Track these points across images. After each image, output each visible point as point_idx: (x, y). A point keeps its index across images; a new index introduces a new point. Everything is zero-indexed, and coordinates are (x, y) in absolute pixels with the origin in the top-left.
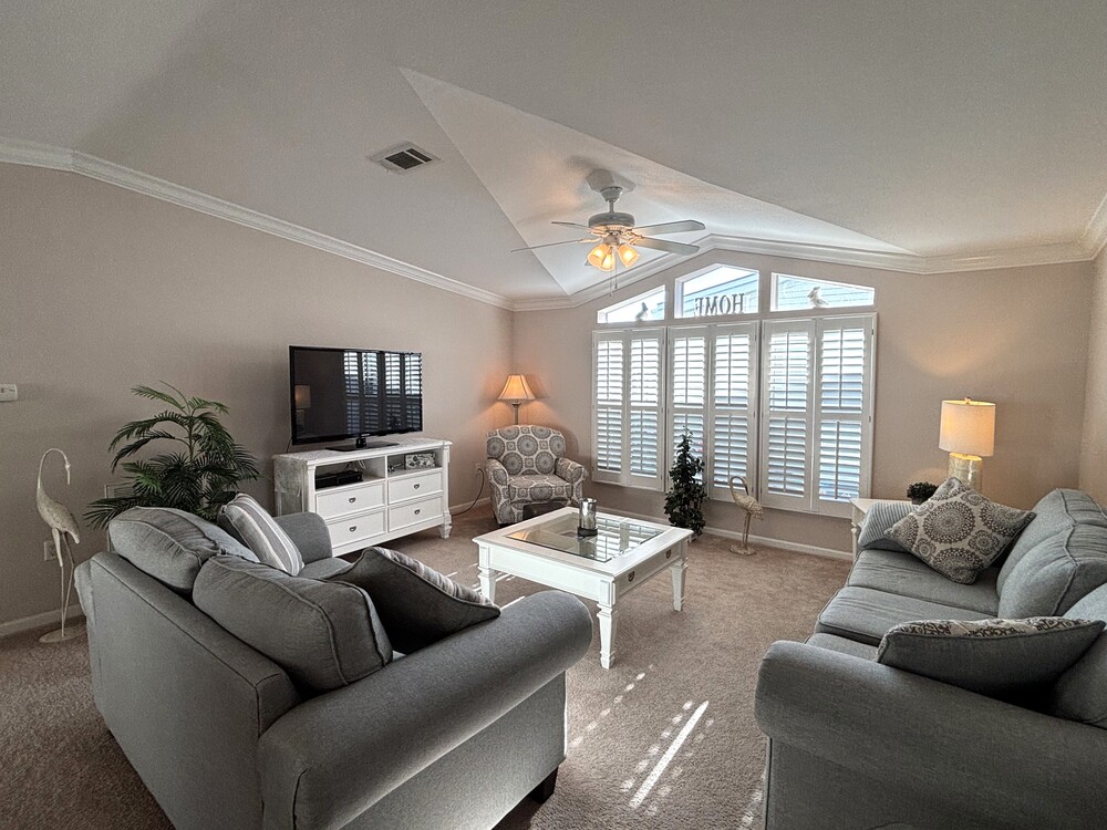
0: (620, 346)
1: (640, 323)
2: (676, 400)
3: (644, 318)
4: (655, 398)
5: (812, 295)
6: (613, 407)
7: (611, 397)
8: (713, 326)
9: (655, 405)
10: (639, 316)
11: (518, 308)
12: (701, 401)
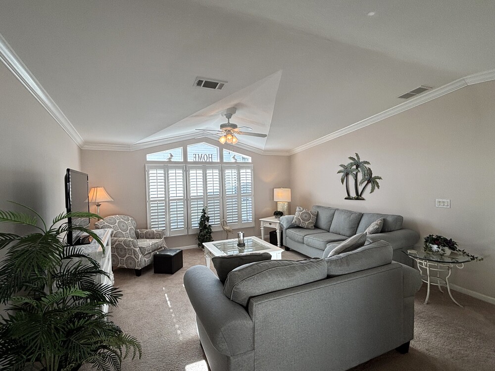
0: (163, 172)
1: (170, 162)
2: (192, 195)
3: (172, 160)
4: (182, 195)
5: (234, 157)
6: (159, 201)
7: (159, 196)
8: (204, 165)
9: (182, 197)
10: (170, 159)
11: (86, 147)
12: (202, 194)
